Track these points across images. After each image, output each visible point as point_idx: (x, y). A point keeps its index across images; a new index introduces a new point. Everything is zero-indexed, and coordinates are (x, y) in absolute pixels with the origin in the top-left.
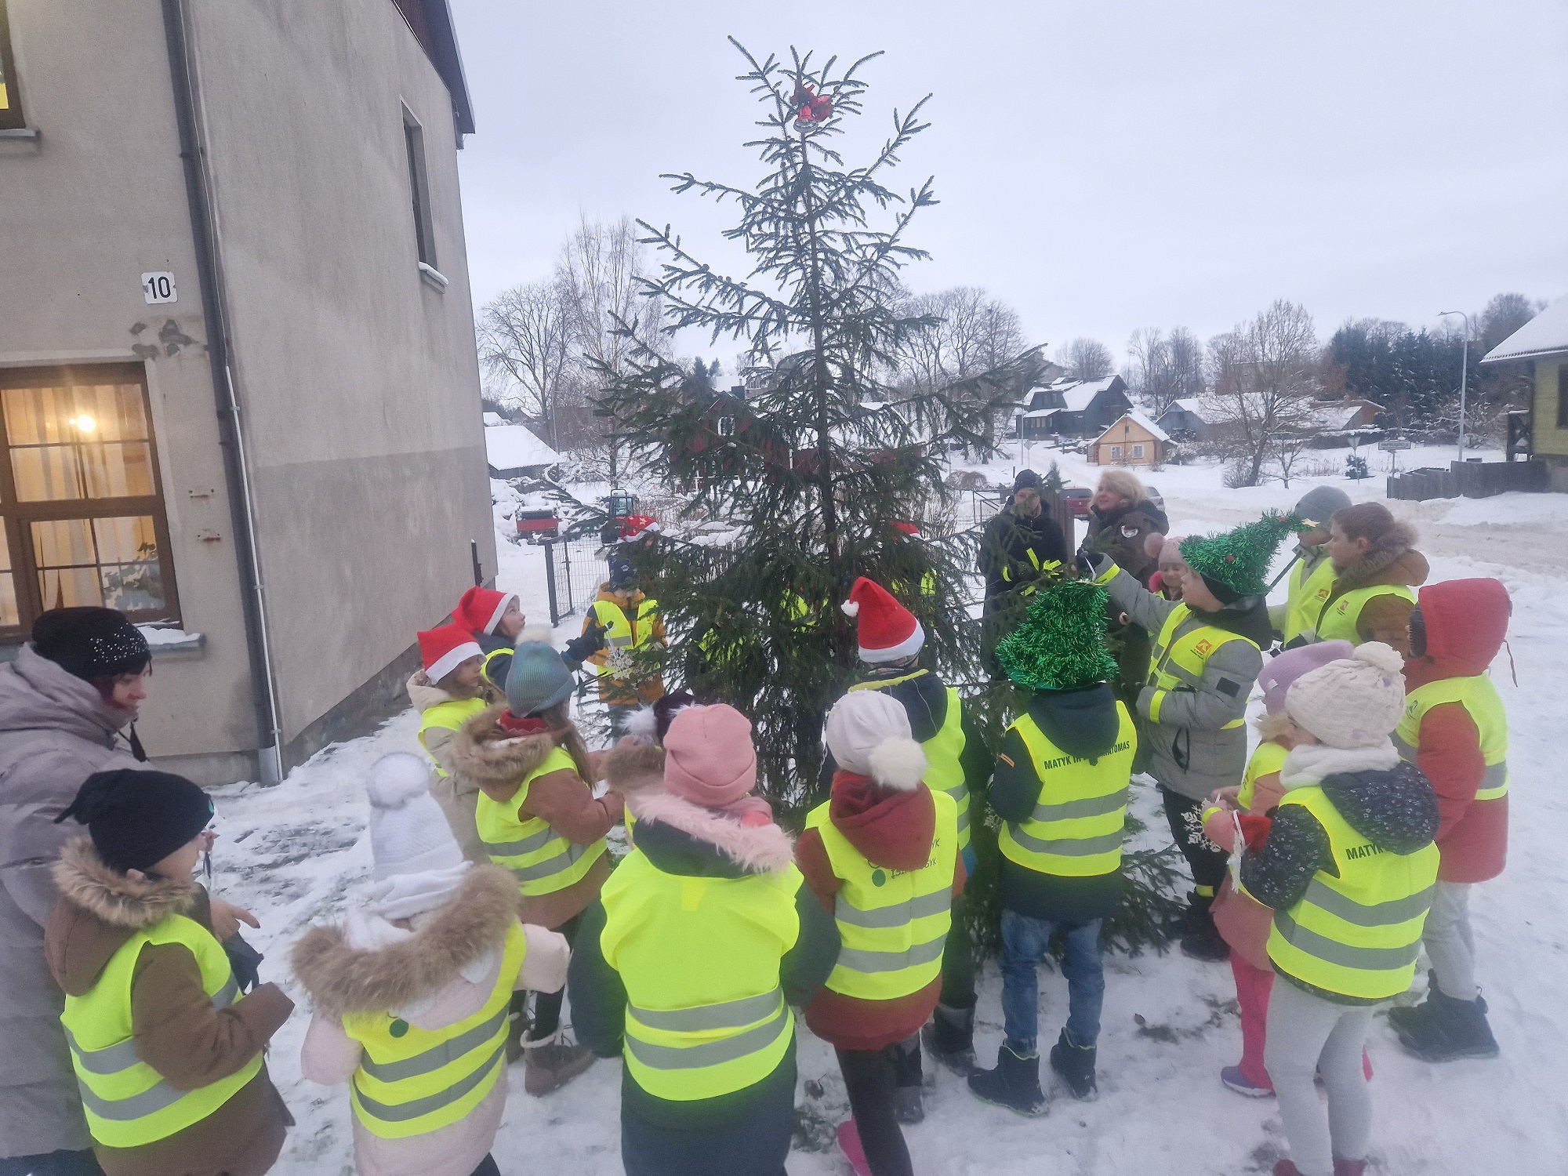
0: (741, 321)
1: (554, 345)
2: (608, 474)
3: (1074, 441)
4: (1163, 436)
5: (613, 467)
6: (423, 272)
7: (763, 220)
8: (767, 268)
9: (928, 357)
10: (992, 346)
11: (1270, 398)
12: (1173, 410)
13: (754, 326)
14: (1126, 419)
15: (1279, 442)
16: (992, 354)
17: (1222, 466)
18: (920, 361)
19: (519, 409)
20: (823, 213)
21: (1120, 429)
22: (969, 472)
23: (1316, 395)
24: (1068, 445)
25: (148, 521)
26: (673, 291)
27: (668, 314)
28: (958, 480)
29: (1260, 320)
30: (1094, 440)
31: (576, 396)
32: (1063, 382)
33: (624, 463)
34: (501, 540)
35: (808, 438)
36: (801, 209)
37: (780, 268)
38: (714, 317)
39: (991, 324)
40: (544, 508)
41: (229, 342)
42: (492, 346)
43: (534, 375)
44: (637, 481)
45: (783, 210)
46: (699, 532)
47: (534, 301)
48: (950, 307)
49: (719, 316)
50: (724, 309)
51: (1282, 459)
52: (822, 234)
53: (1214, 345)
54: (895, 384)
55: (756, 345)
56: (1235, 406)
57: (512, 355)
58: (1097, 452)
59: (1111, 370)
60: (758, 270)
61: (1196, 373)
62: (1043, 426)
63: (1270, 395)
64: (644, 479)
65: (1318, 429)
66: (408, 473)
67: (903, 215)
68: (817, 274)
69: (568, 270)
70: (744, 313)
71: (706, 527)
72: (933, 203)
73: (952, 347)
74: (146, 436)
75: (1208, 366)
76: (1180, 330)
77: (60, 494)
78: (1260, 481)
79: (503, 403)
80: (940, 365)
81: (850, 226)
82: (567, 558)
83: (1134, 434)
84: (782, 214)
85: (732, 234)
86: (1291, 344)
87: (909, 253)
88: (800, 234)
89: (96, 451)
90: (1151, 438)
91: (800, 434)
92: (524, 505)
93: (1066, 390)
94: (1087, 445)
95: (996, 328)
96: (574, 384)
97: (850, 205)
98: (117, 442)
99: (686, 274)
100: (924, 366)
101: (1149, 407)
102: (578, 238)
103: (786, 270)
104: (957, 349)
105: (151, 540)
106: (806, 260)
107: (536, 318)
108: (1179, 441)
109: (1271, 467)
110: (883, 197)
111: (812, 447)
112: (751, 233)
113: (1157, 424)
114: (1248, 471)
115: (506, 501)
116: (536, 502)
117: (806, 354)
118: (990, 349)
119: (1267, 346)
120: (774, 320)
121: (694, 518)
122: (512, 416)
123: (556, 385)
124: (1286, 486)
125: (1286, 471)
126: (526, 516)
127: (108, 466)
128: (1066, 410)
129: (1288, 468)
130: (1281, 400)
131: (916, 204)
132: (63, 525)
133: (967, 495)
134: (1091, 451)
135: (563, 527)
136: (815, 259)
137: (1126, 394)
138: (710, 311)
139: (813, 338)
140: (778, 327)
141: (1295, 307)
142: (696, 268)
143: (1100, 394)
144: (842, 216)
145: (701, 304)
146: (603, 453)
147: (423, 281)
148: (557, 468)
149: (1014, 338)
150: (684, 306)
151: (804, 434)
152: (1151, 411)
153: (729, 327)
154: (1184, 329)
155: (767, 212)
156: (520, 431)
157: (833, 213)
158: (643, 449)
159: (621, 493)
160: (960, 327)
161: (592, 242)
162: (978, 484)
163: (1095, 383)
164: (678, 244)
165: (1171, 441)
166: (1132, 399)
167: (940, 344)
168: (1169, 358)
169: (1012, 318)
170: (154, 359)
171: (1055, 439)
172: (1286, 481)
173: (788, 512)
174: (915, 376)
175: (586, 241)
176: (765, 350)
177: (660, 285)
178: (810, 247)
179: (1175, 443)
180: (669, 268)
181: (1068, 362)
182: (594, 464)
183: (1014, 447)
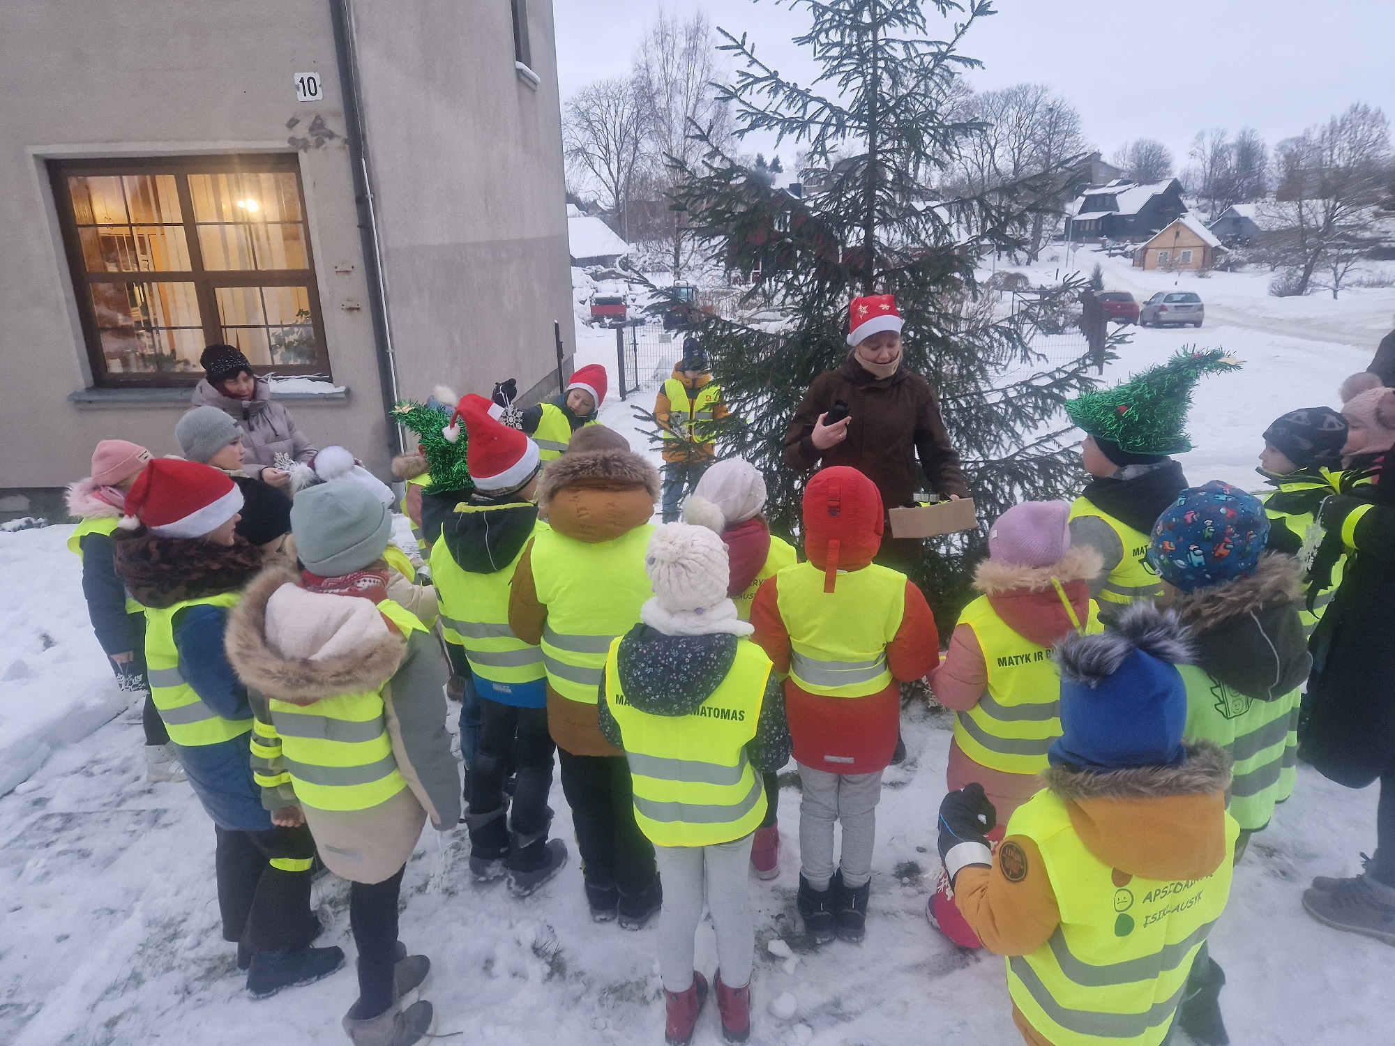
0: (804, 125)
1: (629, 139)
2: (672, 265)
3: (1122, 245)
4: (1214, 241)
5: (677, 259)
6: (520, 71)
7: (831, 28)
8: (831, 75)
9: (983, 157)
10: (1049, 146)
11: (1331, 206)
12: (1229, 216)
13: (815, 130)
14: (1179, 224)
15: (1335, 251)
16: (1048, 155)
17: (1271, 274)
18: (975, 161)
19: (595, 201)
20: (887, 21)
21: (1172, 233)
22: (1012, 273)
23: (1382, 204)
24: (1115, 249)
25: (303, 291)
26: (745, 97)
27: (738, 118)
28: (1000, 280)
29: (1333, 123)
30: (1143, 245)
31: (646, 188)
32: (1118, 185)
33: (687, 256)
34: (578, 322)
35: (855, 237)
36: (866, 18)
37: (843, 75)
38: (779, 121)
39: (1051, 123)
40: (615, 295)
41: (364, 137)
42: (573, 140)
43: (609, 169)
44: (697, 273)
45: (850, 19)
46: (751, 320)
47: (611, 97)
48: (1010, 105)
49: (784, 120)
50: (789, 114)
51: (1335, 270)
52: (884, 42)
53: (1281, 147)
54: (948, 184)
55: (816, 148)
56: (1293, 213)
57: (590, 150)
58: (1144, 257)
59: (1170, 173)
60: (822, 78)
61: (1259, 178)
62: (1093, 228)
63: (1332, 202)
64: (704, 271)
65: (1377, 240)
66: (504, 255)
67: (961, 25)
68: (876, 80)
69: (644, 66)
70: (806, 118)
71: (758, 317)
72: (991, 13)
73: (1008, 147)
74: (300, 219)
75: (1273, 170)
76: (1248, 132)
77: (236, 266)
78: (1309, 291)
79: (581, 196)
80: (995, 165)
81: (911, 33)
82: (635, 341)
83: (1185, 239)
84: (848, 22)
85: (801, 41)
86: (1362, 149)
87: (964, 63)
88: (864, 43)
89: (262, 228)
90: (1201, 243)
91: (849, 232)
92: (597, 292)
93: (1119, 193)
94: (1135, 249)
95: (1055, 128)
96: (645, 178)
97: (913, 13)
98: (277, 223)
99: (757, 80)
100: (979, 167)
101: (1204, 211)
102: (655, 34)
103: (847, 79)
104: (1013, 149)
105: (306, 307)
106: (867, 68)
107: (613, 113)
108: (1230, 247)
109: (1322, 277)
110: (944, 5)
111: (858, 245)
112: (818, 41)
113: (1209, 229)
114: (1297, 280)
115: (583, 286)
116: (609, 289)
117: (862, 157)
118: (1046, 149)
119: (1336, 151)
120: (833, 125)
121: (748, 308)
122: (588, 208)
123: (628, 179)
124: (1335, 297)
125: (1337, 281)
126: (599, 301)
127: (271, 241)
128: (1118, 213)
129: (1340, 278)
130: (1343, 208)
131: (975, 14)
132: (238, 291)
133: (1008, 295)
134: (1138, 255)
135: (631, 313)
136: (875, 67)
137: (1181, 198)
138: (776, 116)
139: (868, 141)
140: (837, 131)
141: (1373, 111)
142: (767, 74)
143: (1154, 197)
144: (904, 25)
145: (769, 109)
146: (668, 245)
147: (519, 79)
148: (626, 258)
149: (1072, 138)
150: (754, 111)
151: (852, 233)
152: (1205, 217)
153: (792, 131)
154: (1252, 131)
155: (835, 20)
156: (595, 223)
157: (896, 21)
158: (709, 242)
159: (682, 283)
160: (1019, 126)
161: (668, 38)
162: (1020, 285)
163: (1151, 186)
164: (752, 51)
165: (1222, 247)
166: (1187, 203)
167: (996, 143)
168: (1232, 162)
169: (1073, 117)
170: (305, 151)
171: (1103, 243)
172: (1335, 292)
173: (832, 303)
174: (969, 176)
175: (663, 37)
176: (824, 153)
177: (734, 91)
178: (872, 56)
179: (1226, 249)
180: (743, 74)
181: (1125, 164)
182: (660, 255)
183: (1061, 249)
